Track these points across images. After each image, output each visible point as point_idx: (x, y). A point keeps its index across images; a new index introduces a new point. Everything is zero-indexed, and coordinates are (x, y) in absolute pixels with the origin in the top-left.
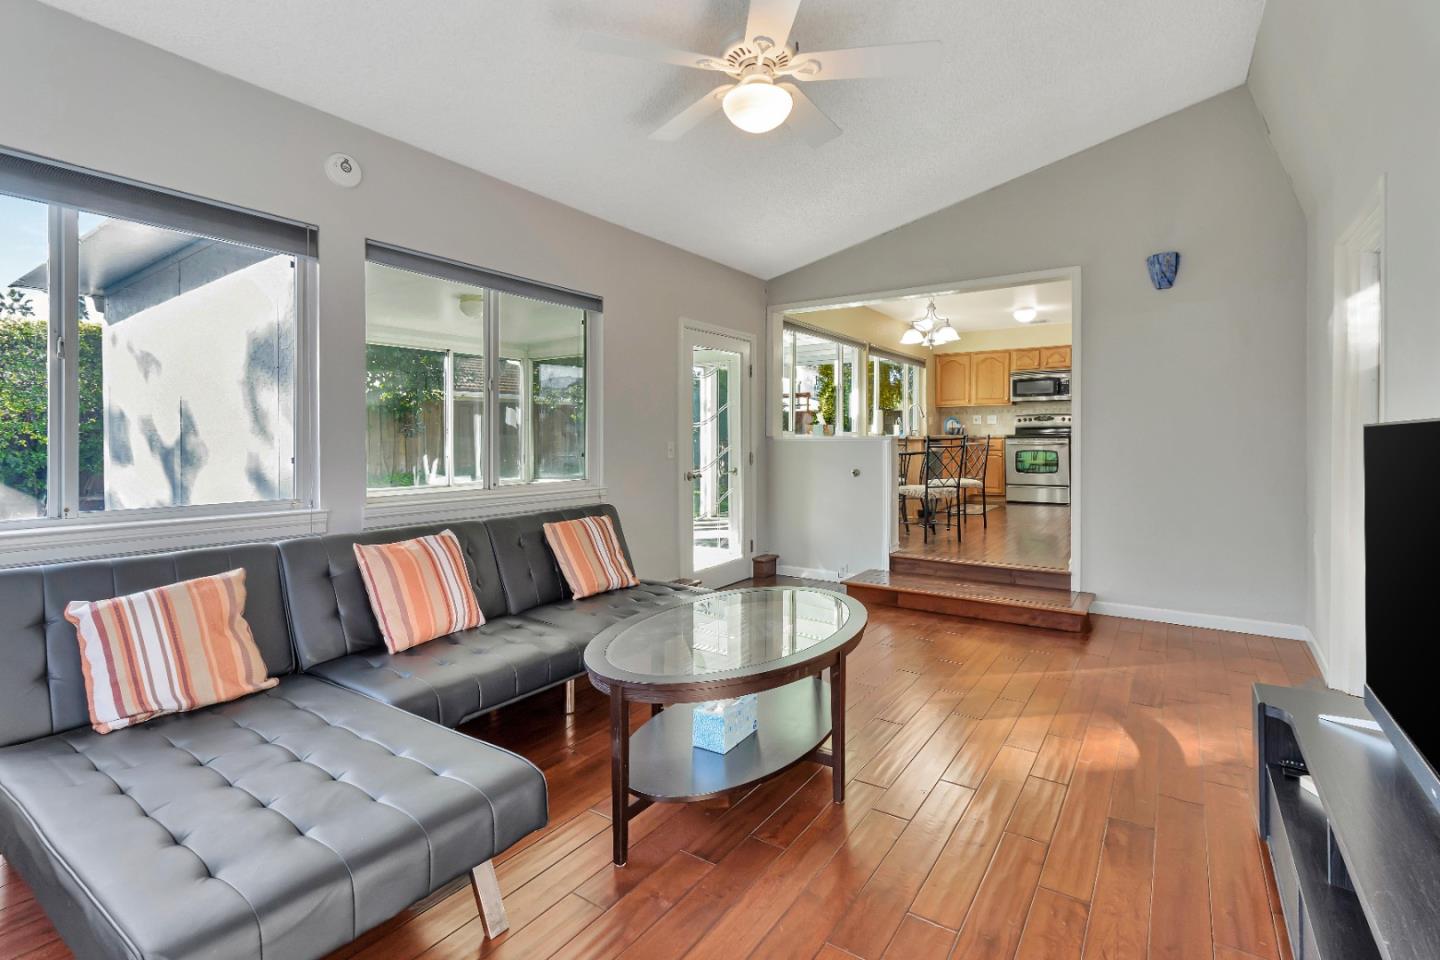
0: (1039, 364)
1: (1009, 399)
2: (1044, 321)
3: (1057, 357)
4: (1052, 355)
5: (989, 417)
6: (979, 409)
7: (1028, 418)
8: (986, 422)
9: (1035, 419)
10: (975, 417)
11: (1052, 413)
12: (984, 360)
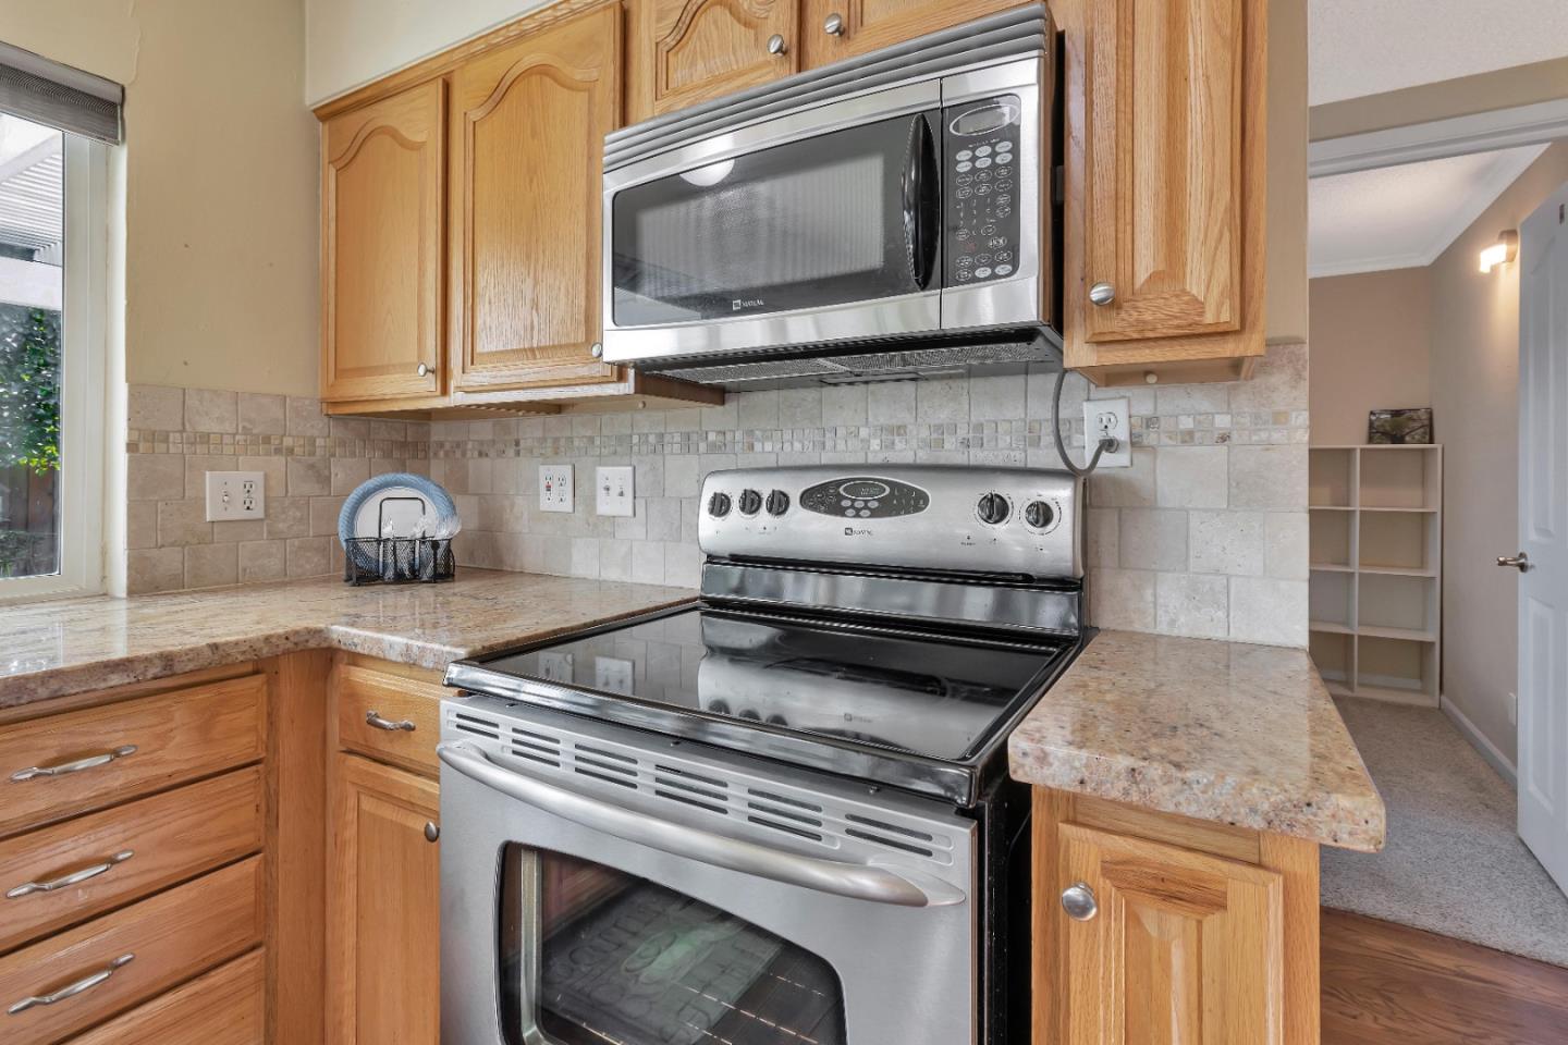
5: (605, 473)
6: (556, 434)
7: (768, 487)
8: (591, 501)
9: (812, 499)
10: (546, 472)
11: (924, 457)
12: (499, 94)
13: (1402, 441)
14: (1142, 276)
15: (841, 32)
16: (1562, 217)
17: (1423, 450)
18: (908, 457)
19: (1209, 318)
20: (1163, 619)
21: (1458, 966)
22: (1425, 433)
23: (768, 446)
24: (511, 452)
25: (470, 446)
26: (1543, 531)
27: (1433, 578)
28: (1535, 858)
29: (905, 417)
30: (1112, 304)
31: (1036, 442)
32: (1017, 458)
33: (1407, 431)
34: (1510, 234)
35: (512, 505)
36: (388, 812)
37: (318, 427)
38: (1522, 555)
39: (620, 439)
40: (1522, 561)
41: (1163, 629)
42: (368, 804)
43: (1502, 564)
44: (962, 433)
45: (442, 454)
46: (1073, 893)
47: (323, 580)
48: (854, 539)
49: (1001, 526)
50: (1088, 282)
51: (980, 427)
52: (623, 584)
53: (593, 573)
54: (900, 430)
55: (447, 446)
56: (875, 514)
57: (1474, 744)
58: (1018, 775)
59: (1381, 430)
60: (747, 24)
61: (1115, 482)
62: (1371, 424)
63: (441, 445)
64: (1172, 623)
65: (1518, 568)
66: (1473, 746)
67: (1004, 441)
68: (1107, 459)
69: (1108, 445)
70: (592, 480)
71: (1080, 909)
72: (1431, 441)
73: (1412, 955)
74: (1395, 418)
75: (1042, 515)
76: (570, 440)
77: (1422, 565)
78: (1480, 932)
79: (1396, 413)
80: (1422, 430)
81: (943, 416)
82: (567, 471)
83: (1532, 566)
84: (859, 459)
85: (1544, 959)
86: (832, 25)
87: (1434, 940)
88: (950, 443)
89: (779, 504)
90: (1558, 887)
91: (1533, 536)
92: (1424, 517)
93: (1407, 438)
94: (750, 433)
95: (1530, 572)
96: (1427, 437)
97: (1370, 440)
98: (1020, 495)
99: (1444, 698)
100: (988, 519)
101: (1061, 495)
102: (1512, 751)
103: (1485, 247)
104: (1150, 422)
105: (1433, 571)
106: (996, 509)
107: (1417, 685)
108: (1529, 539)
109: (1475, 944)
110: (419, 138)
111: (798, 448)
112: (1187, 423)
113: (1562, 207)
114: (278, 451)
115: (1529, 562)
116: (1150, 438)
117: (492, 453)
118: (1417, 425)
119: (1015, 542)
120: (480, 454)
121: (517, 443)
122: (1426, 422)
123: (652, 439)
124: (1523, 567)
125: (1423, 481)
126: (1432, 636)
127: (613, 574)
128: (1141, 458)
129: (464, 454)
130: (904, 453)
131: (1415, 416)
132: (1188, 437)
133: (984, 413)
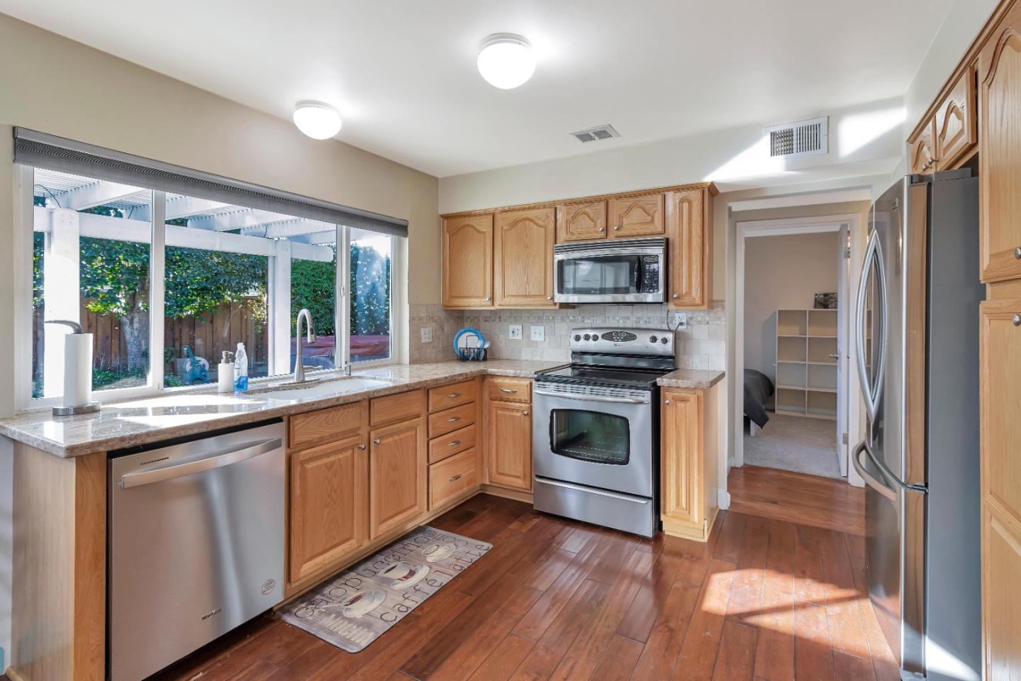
0: (606, 230)
1: (553, 298)
2: (603, 134)
3: (637, 215)
4: (630, 208)
5: (534, 329)
6: (515, 315)
7: (591, 333)
8: (529, 336)
9: (604, 337)
10: (512, 327)
11: (634, 326)
12: (515, 223)
13: (827, 308)
14: (684, 292)
15: (618, 229)
17: (829, 312)
18: (630, 326)
19: (697, 302)
20: (694, 366)
23: (589, 321)
24: (498, 320)
25: (481, 318)
29: (629, 315)
30: (679, 298)
31: (663, 322)
32: (659, 327)
35: (498, 338)
36: (507, 413)
37: (442, 314)
39: (539, 317)
41: (694, 368)
42: (499, 412)
44: (645, 319)
45: (469, 320)
46: (667, 402)
47: (453, 360)
48: (618, 347)
49: (656, 343)
50: (673, 294)
51: (649, 318)
52: (540, 361)
53: (529, 358)
54: (628, 318)
55: (471, 318)
56: (623, 341)
58: (658, 385)
59: (819, 302)
60: (592, 221)
61: (683, 333)
62: (816, 300)
63: (469, 317)
64: (696, 367)
67: (656, 322)
68: (680, 327)
69: (681, 324)
70: (529, 330)
71: (668, 404)
75: (665, 341)
76: (521, 317)
79: (826, 295)
81: (640, 315)
82: (520, 327)
84: (616, 326)
86: (616, 228)
88: (641, 322)
89: (596, 338)
94: (583, 318)
96: (835, 306)
97: (815, 307)
98: (660, 336)
100: (652, 342)
101: (670, 336)
104: (691, 318)
106: (654, 339)
110: (484, 230)
111: (599, 323)
112: (699, 319)
114: (434, 321)
116: (691, 322)
117: (490, 320)
119: (658, 348)
120: (485, 321)
121: (500, 318)
123: (551, 318)
127: (537, 358)
128: (689, 327)
129: (478, 320)
130: (629, 324)
132: (700, 323)
133: (651, 315)
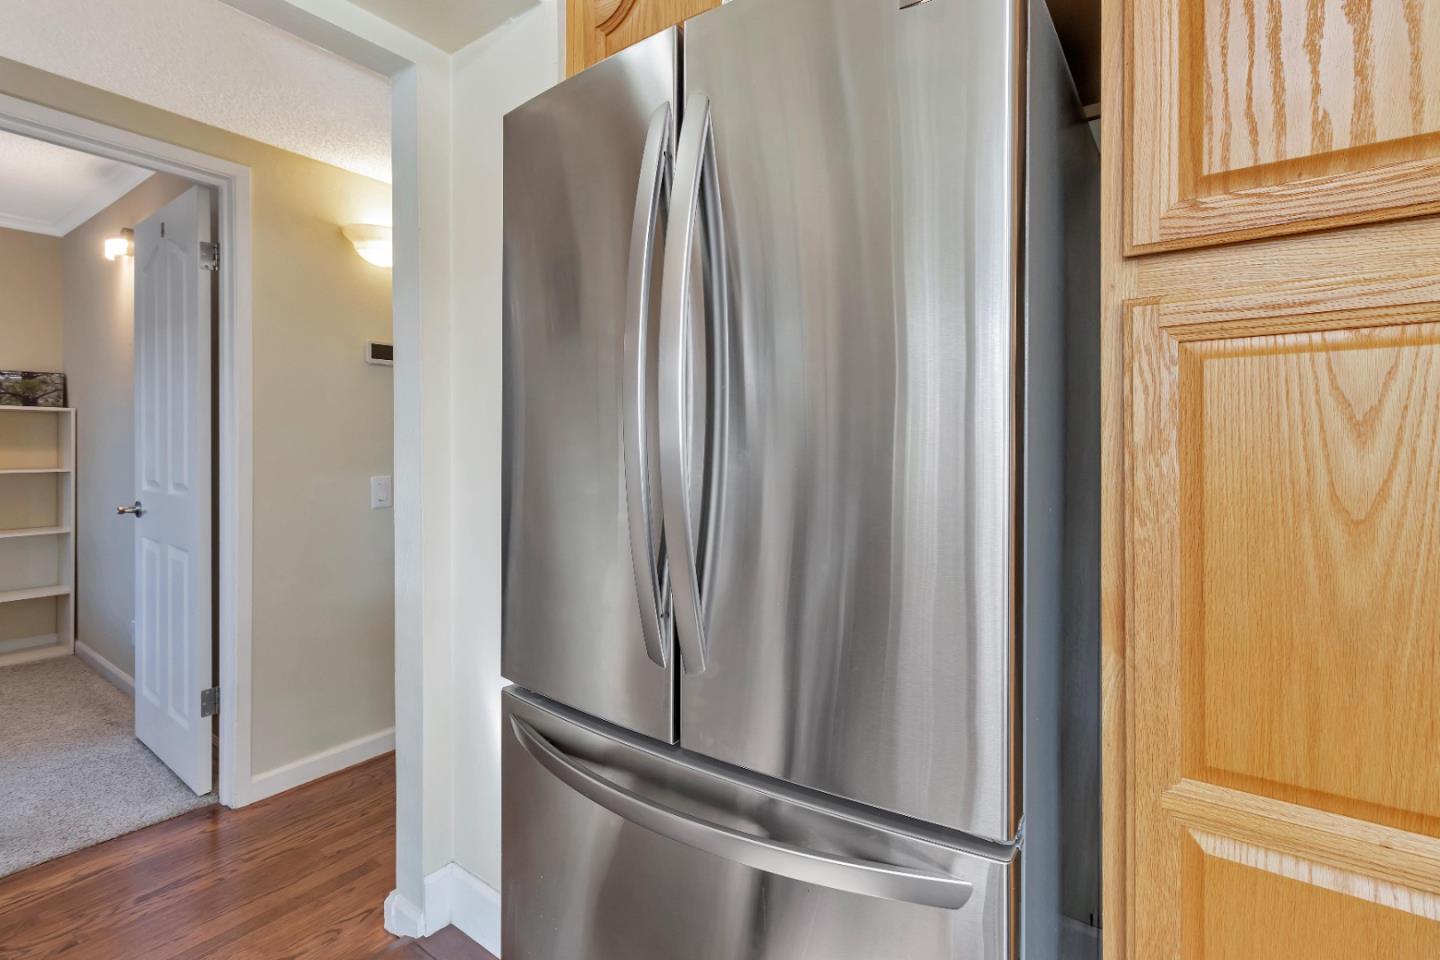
13: (34, 403)
16: (163, 232)
17: (57, 413)
21: (75, 875)
22: (59, 397)
26: (152, 482)
27: (68, 534)
28: (148, 748)
33: (41, 393)
34: (128, 232)
38: (138, 504)
40: (138, 508)
43: (122, 512)
57: (103, 674)
59: (10, 390)
65: (134, 515)
66: (102, 676)
72: (65, 405)
73: (29, 892)
74: (27, 381)
77: (57, 523)
78: (100, 832)
79: (28, 375)
80: (56, 393)
83: (145, 512)
85: (148, 824)
87: (53, 865)
90: (163, 763)
91: (146, 487)
92: (59, 477)
93: (40, 401)
95: (144, 516)
96: (61, 401)
99: (79, 643)
102: (130, 668)
103: (109, 237)
105: (68, 527)
107: (53, 638)
108: (143, 490)
109: (92, 847)
113: (163, 224)
115: (143, 508)
118: (50, 388)
122: (60, 387)
124: (138, 513)
125: (58, 442)
126: (67, 588)
131: (48, 380)
